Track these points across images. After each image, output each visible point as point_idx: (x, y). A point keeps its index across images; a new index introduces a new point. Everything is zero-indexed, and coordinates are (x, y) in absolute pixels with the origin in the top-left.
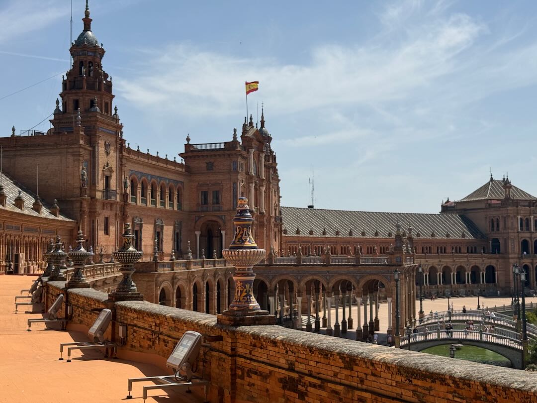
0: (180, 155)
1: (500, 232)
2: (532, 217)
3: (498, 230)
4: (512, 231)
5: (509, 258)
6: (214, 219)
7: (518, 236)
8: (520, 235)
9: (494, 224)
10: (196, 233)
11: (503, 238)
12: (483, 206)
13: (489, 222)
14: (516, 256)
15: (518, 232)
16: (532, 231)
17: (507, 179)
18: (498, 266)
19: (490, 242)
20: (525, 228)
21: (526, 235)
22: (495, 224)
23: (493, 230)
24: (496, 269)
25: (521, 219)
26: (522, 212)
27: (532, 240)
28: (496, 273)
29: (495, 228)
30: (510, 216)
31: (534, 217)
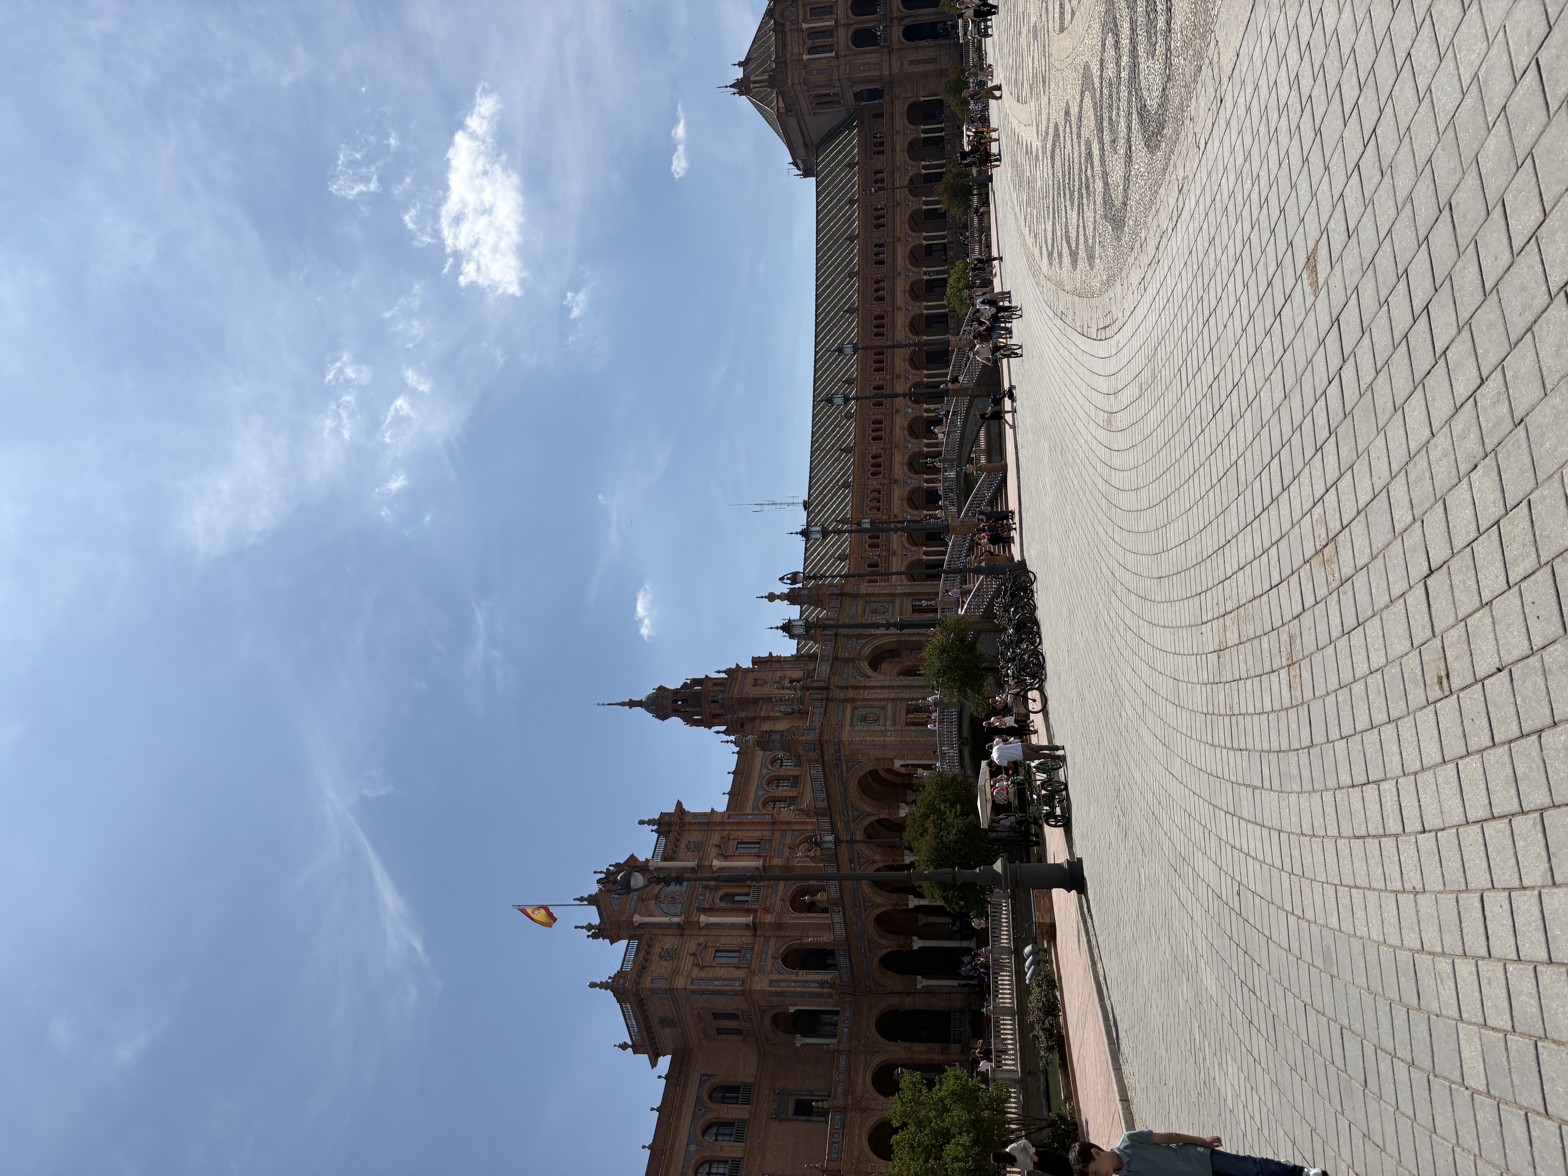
0: (654, 1064)
1: (840, 92)
2: (804, 26)
3: (836, 94)
4: (836, 71)
5: (891, 75)
6: (767, 1020)
7: (845, 56)
8: (843, 53)
9: (823, 102)
10: (798, 1044)
11: (851, 87)
12: (792, 121)
13: (823, 109)
14: (886, 58)
15: (837, 57)
16: (833, 23)
17: (731, 86)
18: (909, 95)
19: (863, 104)
20: (828, 41)
21: (843, 37)
22: (824, 100)
23: (839, 102)
24: (914, 99)
25: (811, 51)
26: (796, 51)
27: (851, 22)
28: (922, 99)
29: (834, 99)
30: (805, 78)
31: (805, 20)
